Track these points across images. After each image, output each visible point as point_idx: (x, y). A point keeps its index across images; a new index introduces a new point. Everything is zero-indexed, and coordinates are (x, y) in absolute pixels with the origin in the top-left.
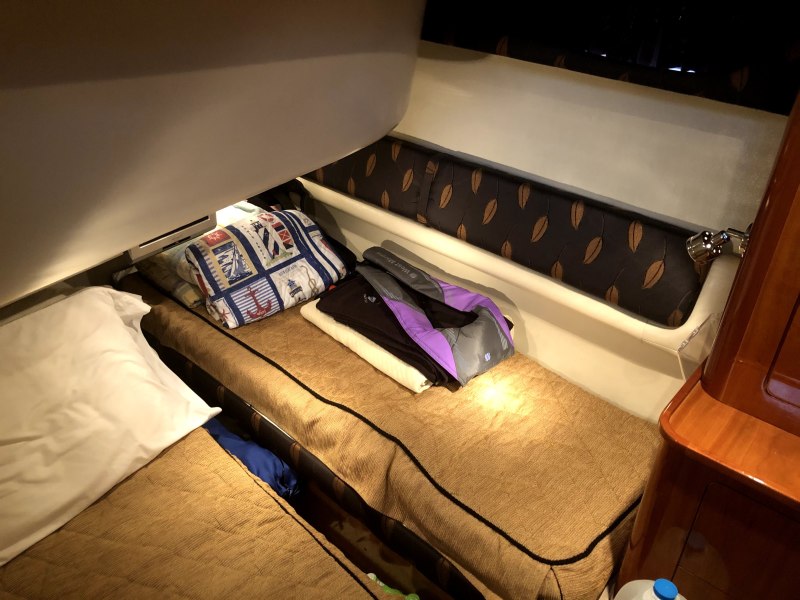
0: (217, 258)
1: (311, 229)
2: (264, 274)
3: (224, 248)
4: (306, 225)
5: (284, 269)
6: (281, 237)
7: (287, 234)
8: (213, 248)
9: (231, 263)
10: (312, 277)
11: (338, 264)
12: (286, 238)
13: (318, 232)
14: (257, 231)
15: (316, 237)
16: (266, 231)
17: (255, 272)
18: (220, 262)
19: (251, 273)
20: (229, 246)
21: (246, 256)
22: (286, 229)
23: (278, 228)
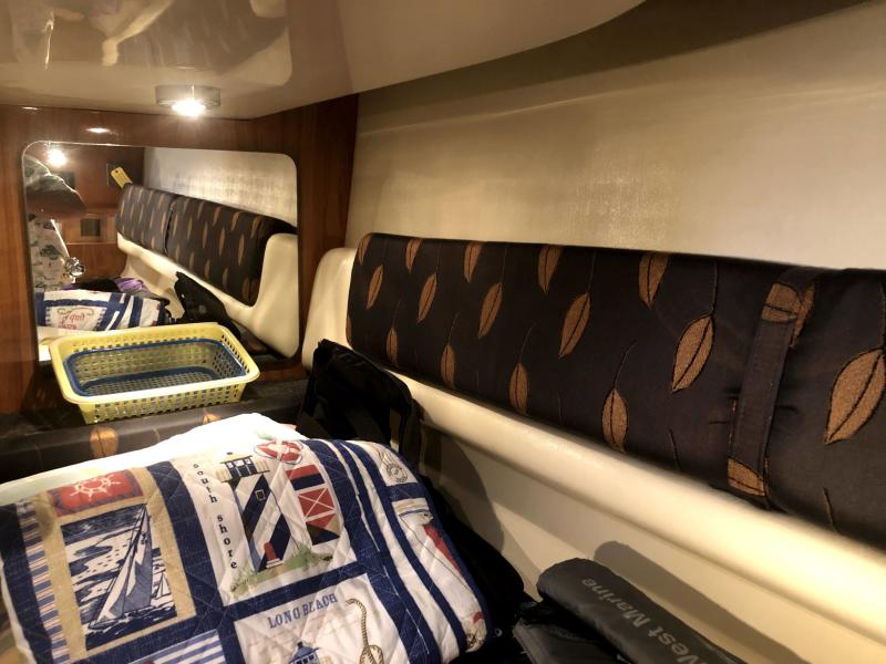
0: (71, 552)
1: (404, 491)
2: (216, 617)
3: (106, 523)
4: (389, 481)
5: (290, 606)
6: (305, 506)
7: (326, 499)
8: (69, 519)
9: (114, 575)
10: (375, 638)
11: (465, 603)
12: (318, 509)
13: (421, 503)
14: (234, 483)
15: (414, 518)
16: (263, 485)
17: (187, 610)
18: (75, 568)
19: (172, 613)
20: (127, 517)
21: (171, 555)
22: (327, 485)
23: (303, 480)
